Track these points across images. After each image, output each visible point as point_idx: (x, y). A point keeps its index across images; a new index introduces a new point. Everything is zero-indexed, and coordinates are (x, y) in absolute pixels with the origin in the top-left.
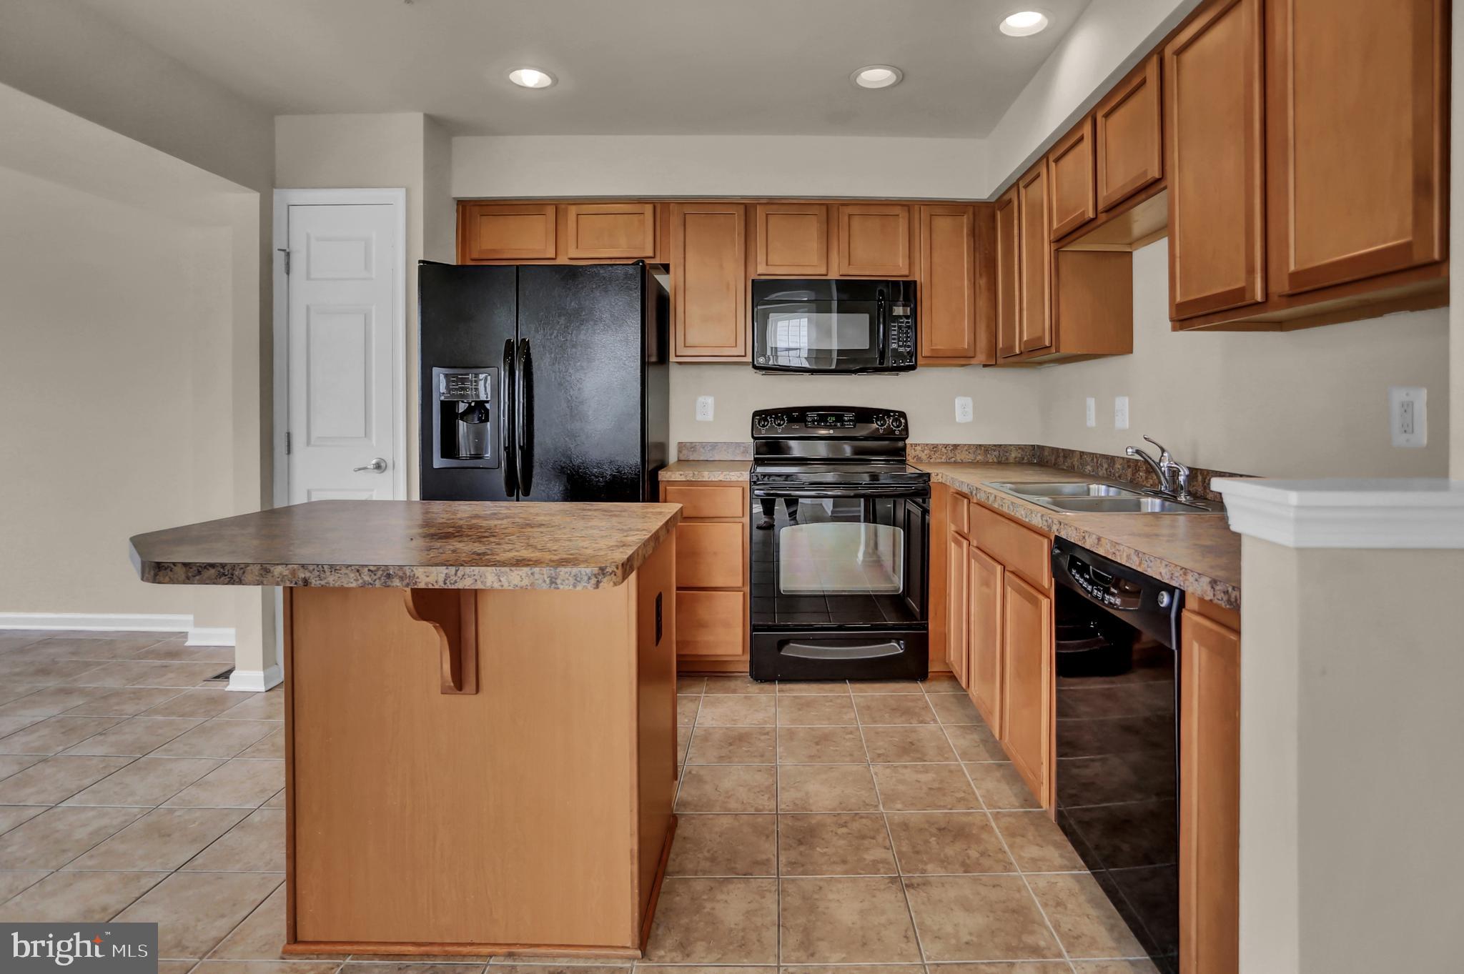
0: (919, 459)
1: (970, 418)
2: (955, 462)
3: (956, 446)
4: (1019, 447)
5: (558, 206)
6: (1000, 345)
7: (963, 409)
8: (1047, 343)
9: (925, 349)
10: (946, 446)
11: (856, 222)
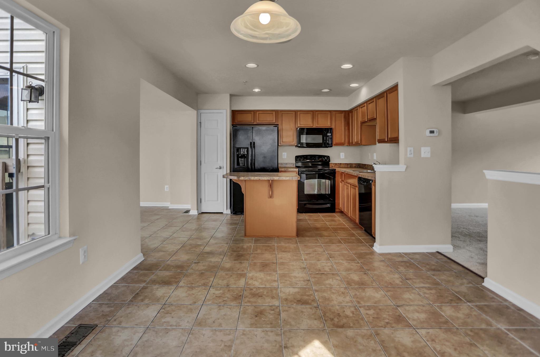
0: (332, 167)
1: (344, 157)
2: (341, 167)
3: (341, 164)
5: (254, 112)
6: (350, 142)
7: (342, 155)
8: (359, 143)
9: (334, 143)
10: (338, 164)
11: (319, 116)
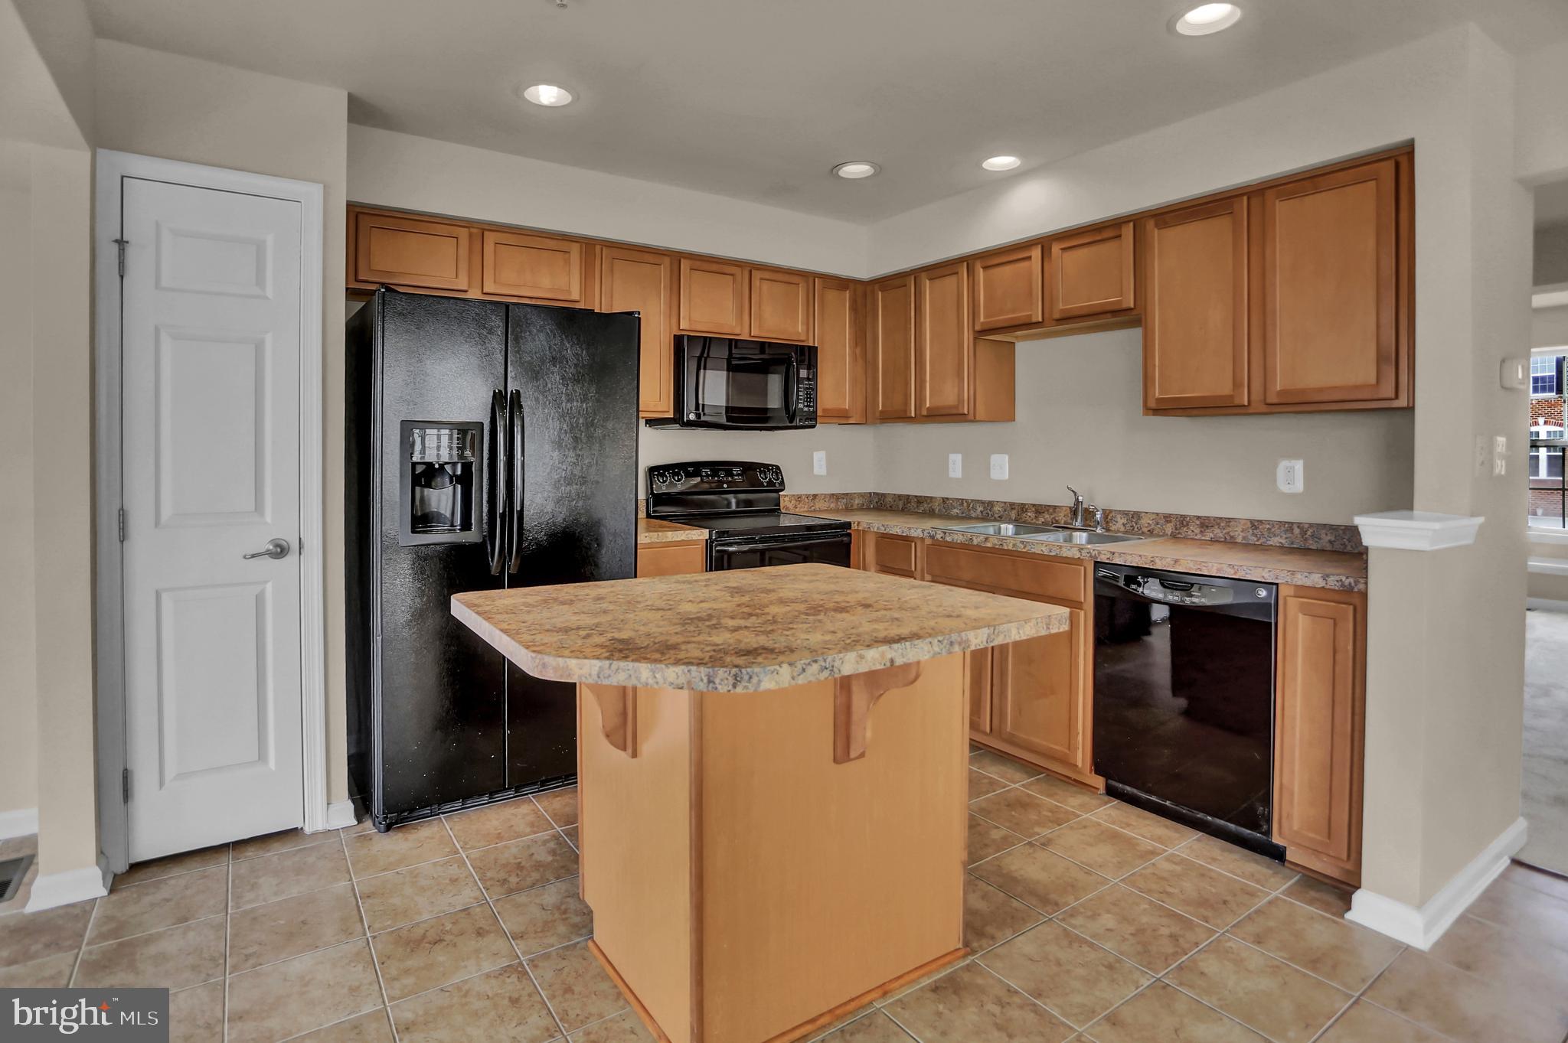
2: (814, 510)
3: (815, 496)
4: (862, 495)
5: (473, 231)
7: (820, 462)
8: (965, 411)
9: (821, 409)
10: (808, 496)
11: (766, 289)
